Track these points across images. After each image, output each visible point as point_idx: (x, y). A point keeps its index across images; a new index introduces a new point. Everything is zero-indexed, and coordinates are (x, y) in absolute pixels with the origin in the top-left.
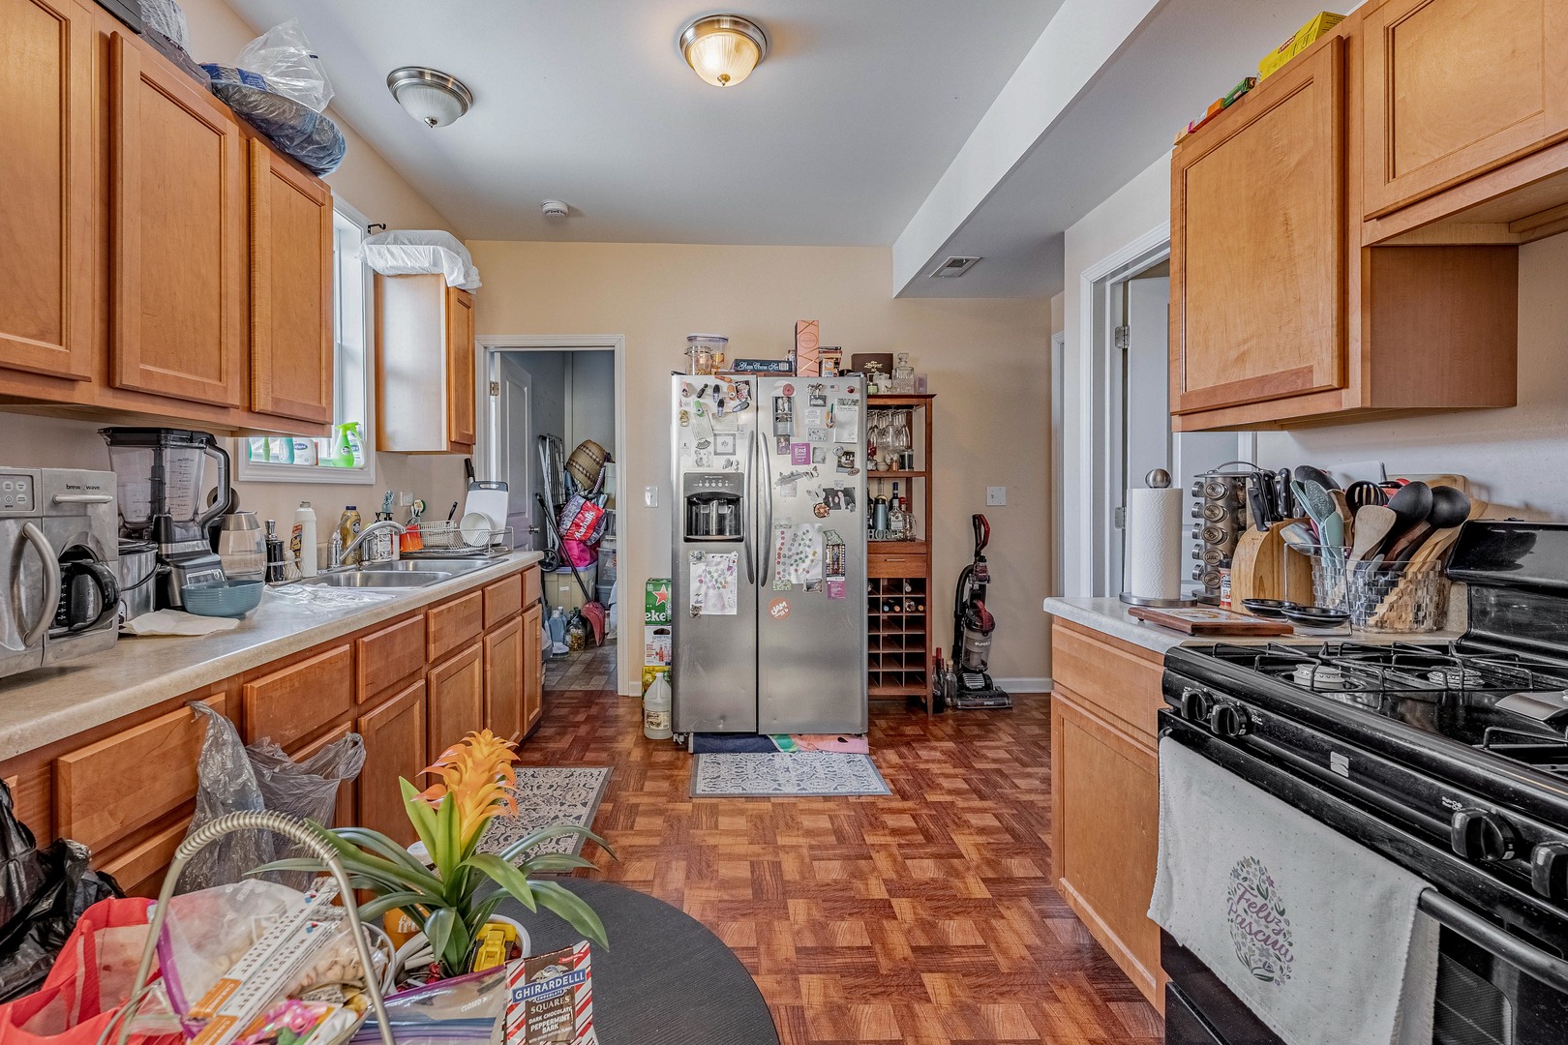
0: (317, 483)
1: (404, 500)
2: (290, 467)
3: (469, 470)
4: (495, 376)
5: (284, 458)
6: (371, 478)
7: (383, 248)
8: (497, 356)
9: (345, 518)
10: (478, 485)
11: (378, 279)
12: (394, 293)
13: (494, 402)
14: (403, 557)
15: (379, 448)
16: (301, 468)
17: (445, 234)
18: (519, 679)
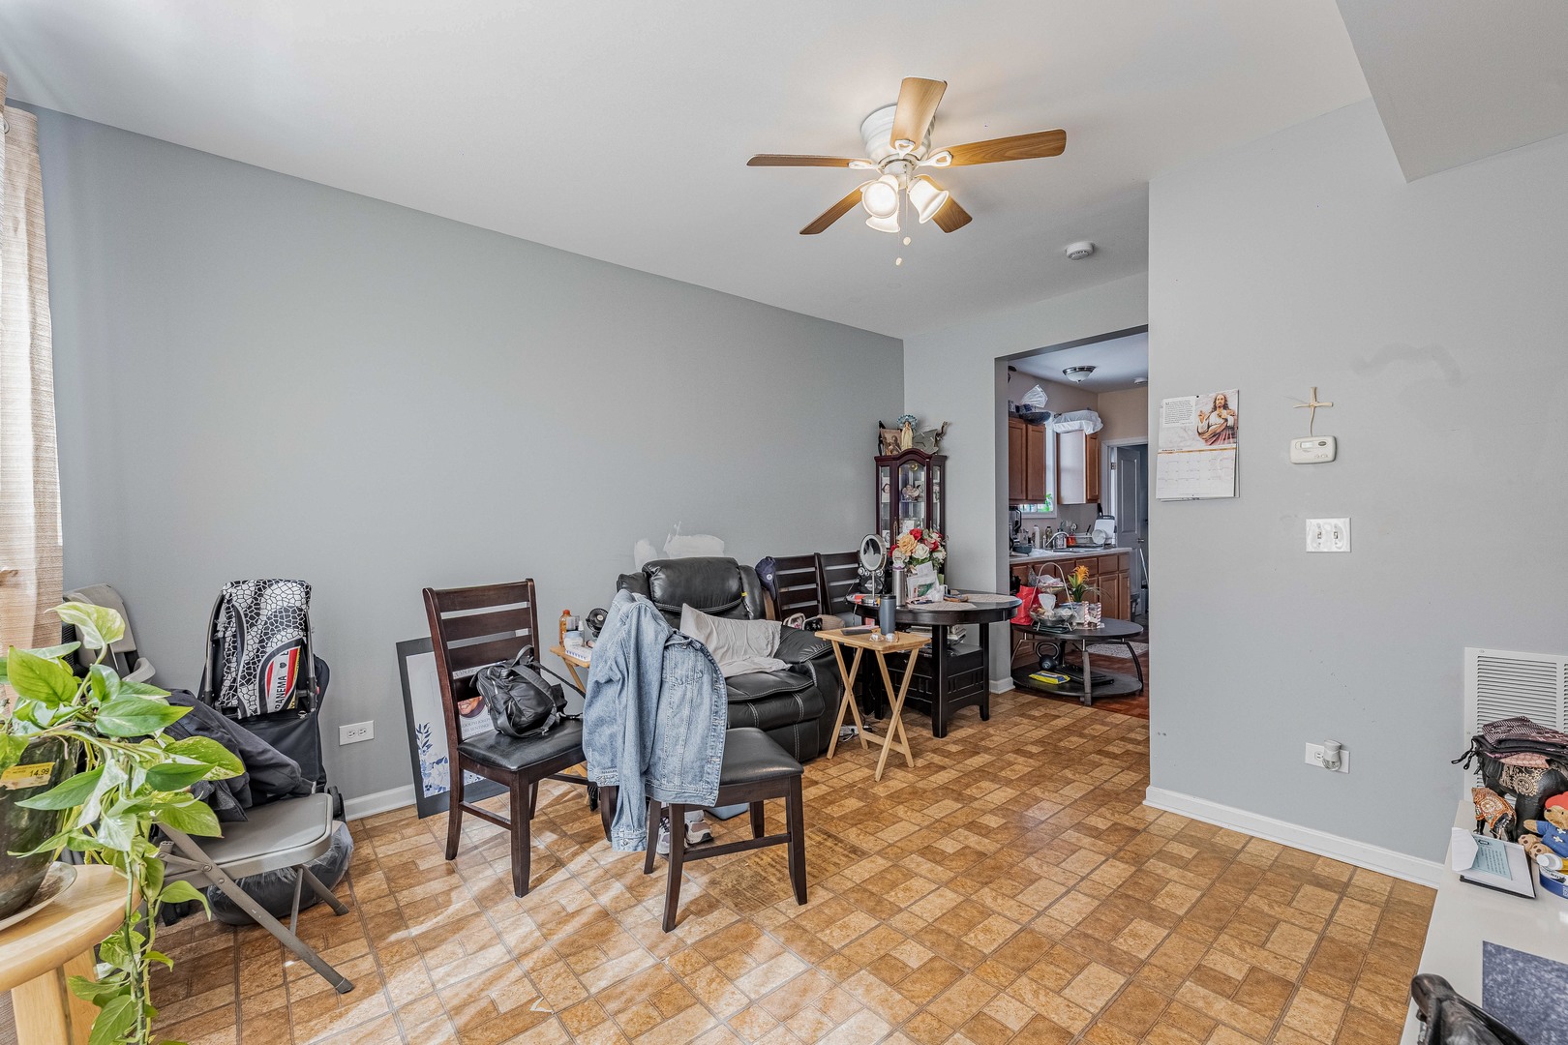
0: (1038, 519)
1: (1068, 524)
2: (1030, 513)
3: (1100, 509)
4: (1114, 459)
5: (1028, 510)
6: (1055, 515)
7: (1060, 424)
8: (1116, 450)
9: (1047, 531)
10: (1102, 517)
11: (1058, 435)
12: (1063, 437)
13: (1114, 473)
14: (1068, 547)
15: (1058, 503)
16: (1033, 513)
17: (1085, 412)
18: (1116, 600)
